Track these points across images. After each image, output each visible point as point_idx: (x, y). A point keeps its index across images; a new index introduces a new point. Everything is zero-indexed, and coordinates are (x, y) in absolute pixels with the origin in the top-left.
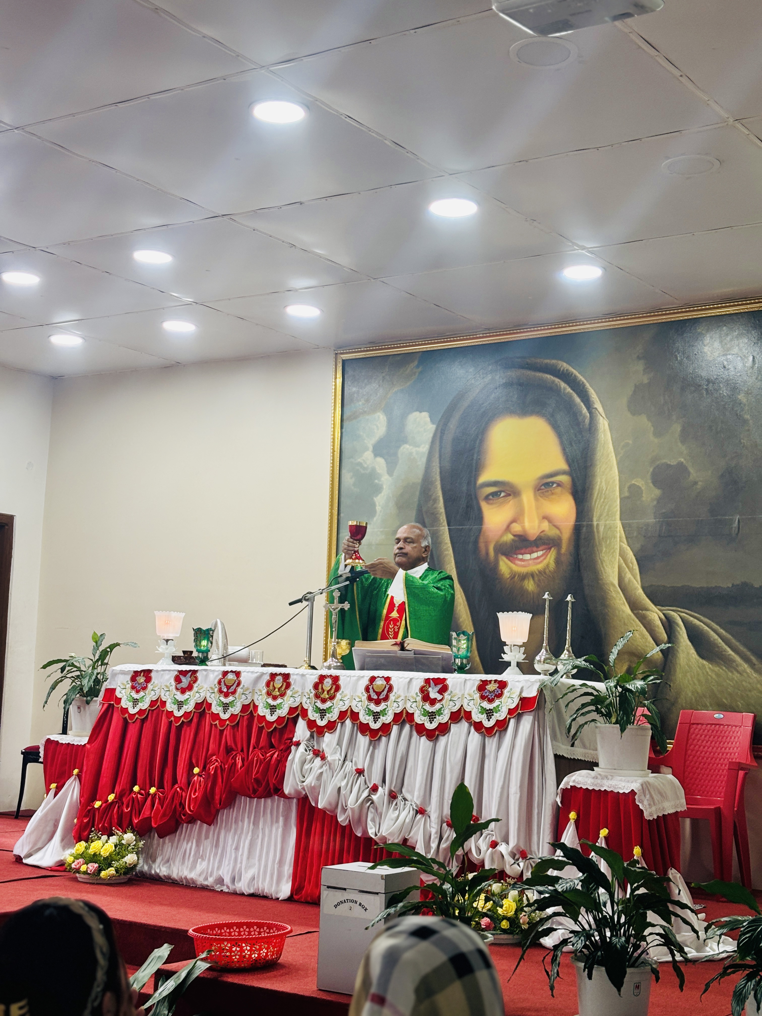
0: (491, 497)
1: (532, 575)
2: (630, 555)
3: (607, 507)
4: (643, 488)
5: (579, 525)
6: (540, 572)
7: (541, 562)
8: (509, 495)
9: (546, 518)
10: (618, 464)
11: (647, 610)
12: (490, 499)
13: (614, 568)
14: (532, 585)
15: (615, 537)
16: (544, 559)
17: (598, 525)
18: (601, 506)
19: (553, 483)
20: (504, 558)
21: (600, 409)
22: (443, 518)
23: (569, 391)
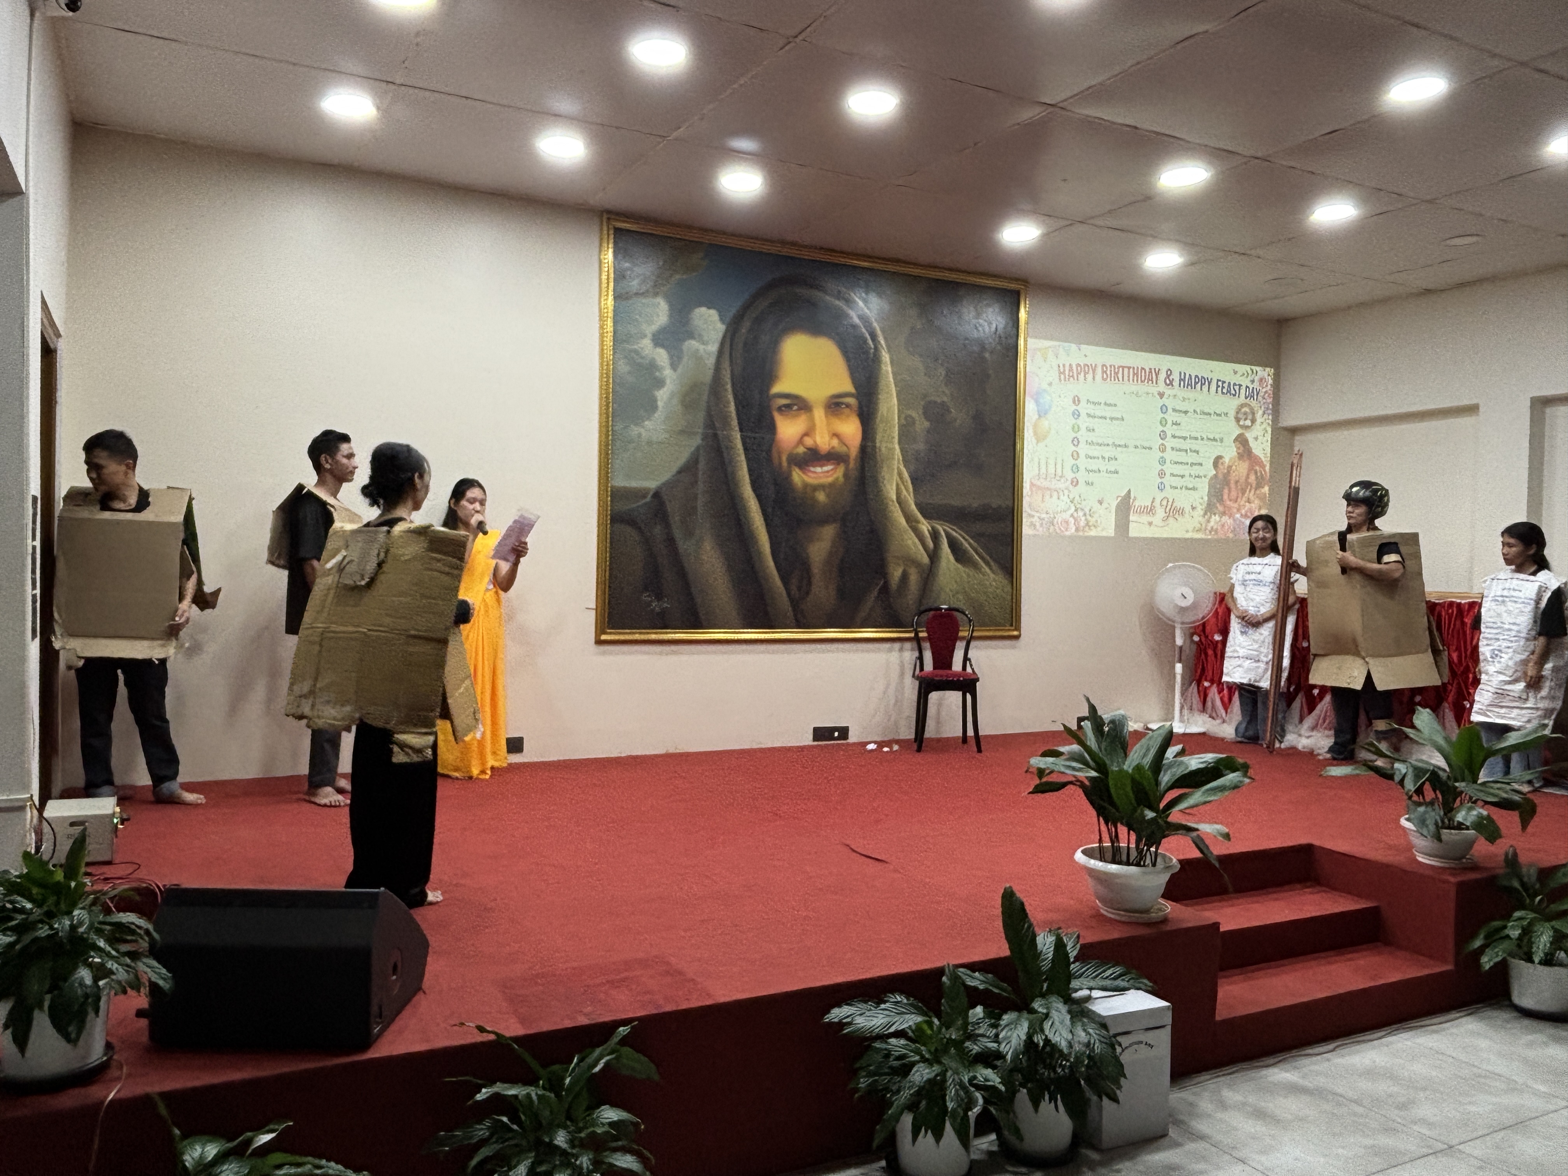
0: (783, 408)
2: (906, 475)
3: (888, 432)
4: (917, 419)
5: (865, 445)
6: (830, 485)
7: (831, 475)
8: (801, 409)
9: (836, 435)
10: (897, 395)
11: (918, 523)
12: (783, 411)
13: (892, 485)
14: (823, 496)
15: (893, 459)
16: (834, 473)
17: (880, 446)
18: (883, 430)
19: (842, 403)
20: (797, 470)
21: (883, 342)
22: (735, 423)
23: (856, 320)
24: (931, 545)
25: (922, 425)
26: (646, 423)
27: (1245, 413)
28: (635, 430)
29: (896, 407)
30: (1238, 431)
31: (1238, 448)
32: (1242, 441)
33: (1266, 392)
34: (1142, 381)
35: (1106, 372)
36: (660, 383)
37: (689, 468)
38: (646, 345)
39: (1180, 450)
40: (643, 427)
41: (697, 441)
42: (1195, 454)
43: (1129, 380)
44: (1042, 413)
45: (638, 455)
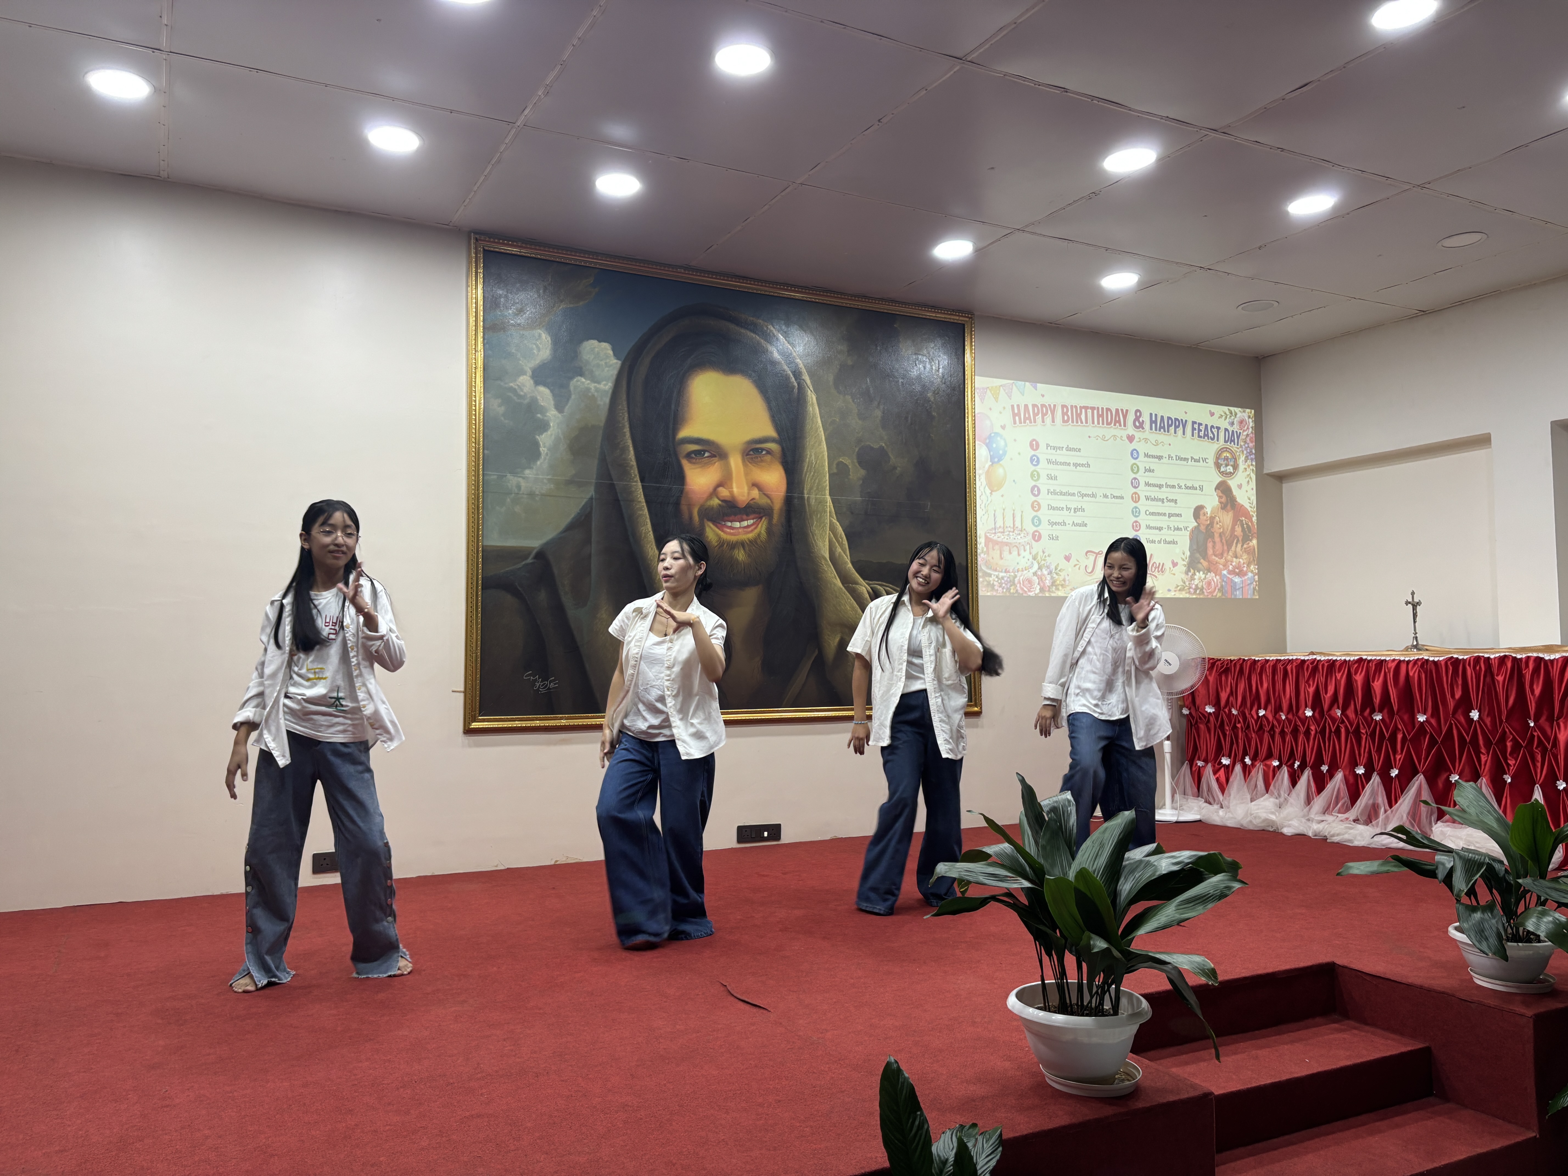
0: (693, 455)
1: (742, 544)
2: (840, 530)
3: (817, 481)
4: (850, 467)
5: (790, 496)
6: (751, 541)
7: (752, 531)
8: (714, 456)
9: (755, 485)
10: (826, 439)
11: (857, 583)
12: (693, 458)
13: (825, 542)
14: (743, 555)
15: (825, 512)
16: (756, 528)
17: (808, 498)
18: (811, 480)
19: (763, 449)
20: (711, 524)
21: (808, 382)
22: (635, 472)
23: (776, 355)
25: (856, 473)
26: (527, 472)
27: (1226, 459)
28: (512, 481)
29: (826, 454)
30: (1218, 479)
31: (1220, 497)
32: (1224, 489)
33: (1247, 435)
34: (1108, 424)
35: (1066, 414)
36: (543, 427)
37: (580, 524)
38: (525, 382)
39: (1155, 499)
40: (524, 478)
41: (591, 492)
42: (1173, 504)
43: (1093, 423)
44: (996, 458)
45: (517, 509)
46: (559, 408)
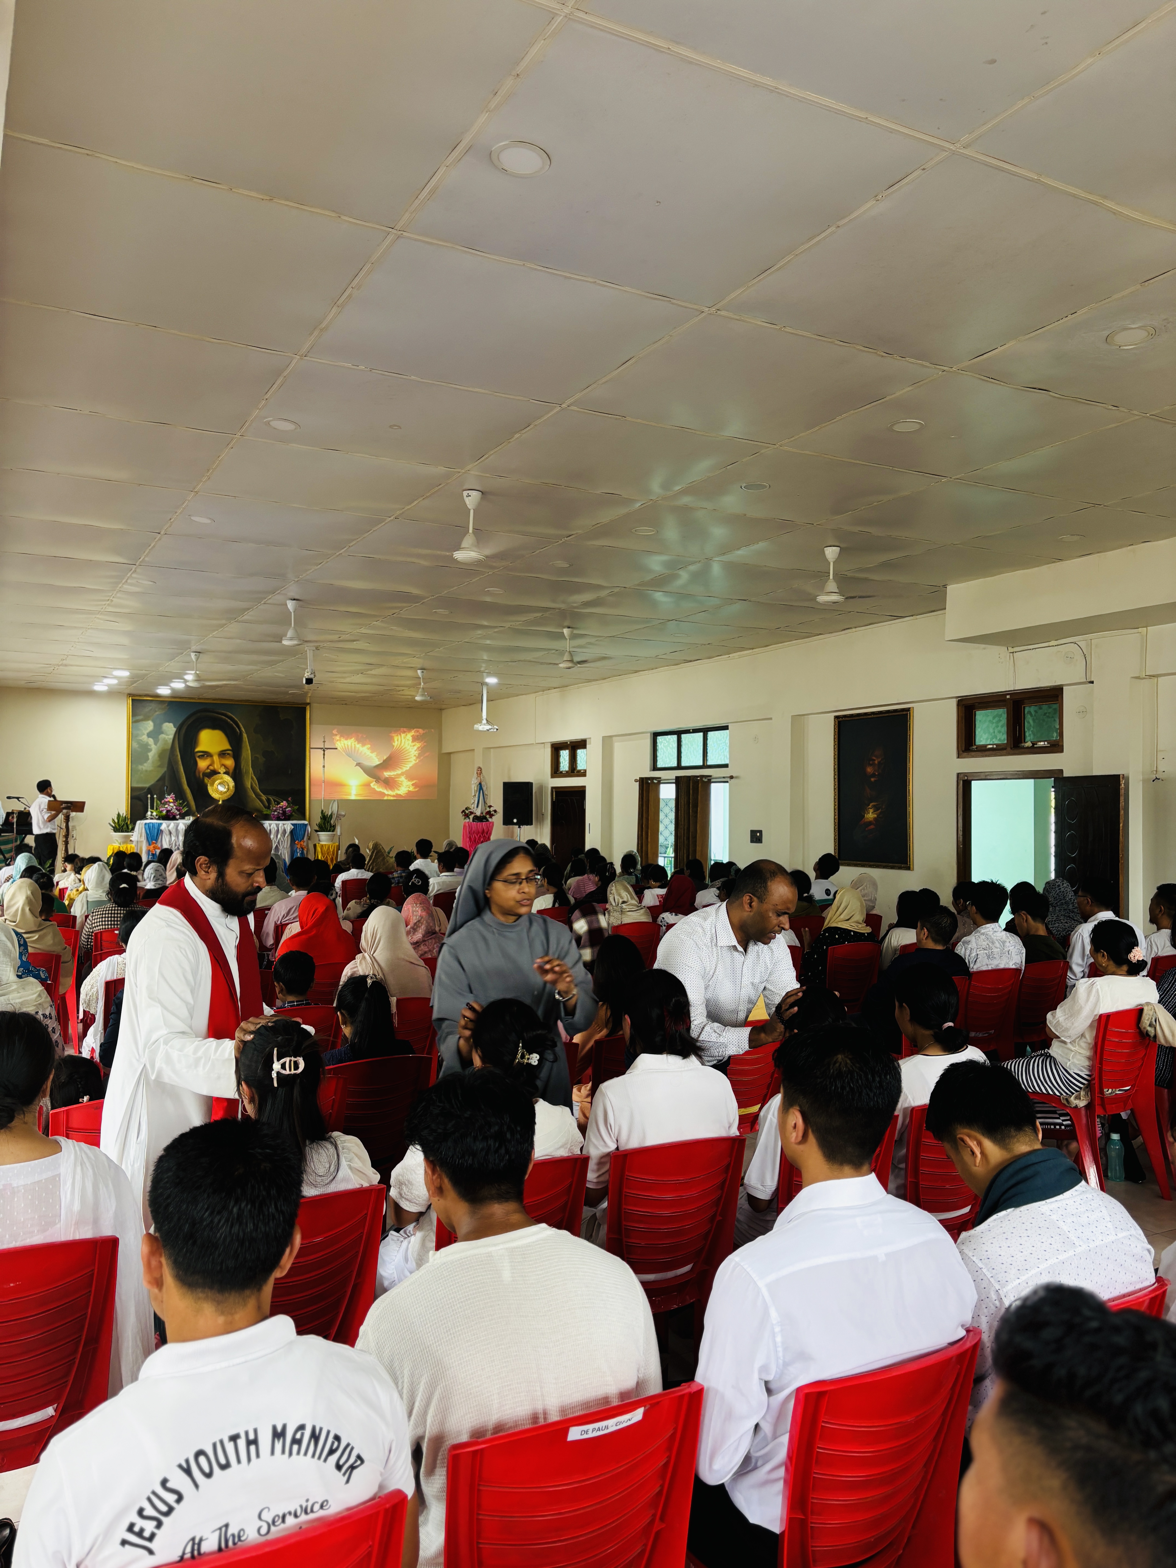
2: (254, 778)
3: (246, 763)
5: (236, 768)
8: (208, 756)
9: (224, 764)
10: (250, 748)
12: (200, 757)
15: (248, 771)
17: (243, 768)
18: (244, 762)
19: (226, 753)
20: (207, 778)
21: (244, 730)
22: (180, 762)
23: (231, 723)
24: (267, 804)
25: (262, 760)
26: (145, 764)
28: (140, 767)
29: (250, 754)
36: (150, 750)
37: (161, 779)
38: (144, 738)
41: (165, 769)
45: (142, 775)
46: (155, 744)
